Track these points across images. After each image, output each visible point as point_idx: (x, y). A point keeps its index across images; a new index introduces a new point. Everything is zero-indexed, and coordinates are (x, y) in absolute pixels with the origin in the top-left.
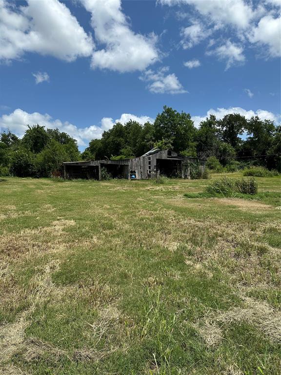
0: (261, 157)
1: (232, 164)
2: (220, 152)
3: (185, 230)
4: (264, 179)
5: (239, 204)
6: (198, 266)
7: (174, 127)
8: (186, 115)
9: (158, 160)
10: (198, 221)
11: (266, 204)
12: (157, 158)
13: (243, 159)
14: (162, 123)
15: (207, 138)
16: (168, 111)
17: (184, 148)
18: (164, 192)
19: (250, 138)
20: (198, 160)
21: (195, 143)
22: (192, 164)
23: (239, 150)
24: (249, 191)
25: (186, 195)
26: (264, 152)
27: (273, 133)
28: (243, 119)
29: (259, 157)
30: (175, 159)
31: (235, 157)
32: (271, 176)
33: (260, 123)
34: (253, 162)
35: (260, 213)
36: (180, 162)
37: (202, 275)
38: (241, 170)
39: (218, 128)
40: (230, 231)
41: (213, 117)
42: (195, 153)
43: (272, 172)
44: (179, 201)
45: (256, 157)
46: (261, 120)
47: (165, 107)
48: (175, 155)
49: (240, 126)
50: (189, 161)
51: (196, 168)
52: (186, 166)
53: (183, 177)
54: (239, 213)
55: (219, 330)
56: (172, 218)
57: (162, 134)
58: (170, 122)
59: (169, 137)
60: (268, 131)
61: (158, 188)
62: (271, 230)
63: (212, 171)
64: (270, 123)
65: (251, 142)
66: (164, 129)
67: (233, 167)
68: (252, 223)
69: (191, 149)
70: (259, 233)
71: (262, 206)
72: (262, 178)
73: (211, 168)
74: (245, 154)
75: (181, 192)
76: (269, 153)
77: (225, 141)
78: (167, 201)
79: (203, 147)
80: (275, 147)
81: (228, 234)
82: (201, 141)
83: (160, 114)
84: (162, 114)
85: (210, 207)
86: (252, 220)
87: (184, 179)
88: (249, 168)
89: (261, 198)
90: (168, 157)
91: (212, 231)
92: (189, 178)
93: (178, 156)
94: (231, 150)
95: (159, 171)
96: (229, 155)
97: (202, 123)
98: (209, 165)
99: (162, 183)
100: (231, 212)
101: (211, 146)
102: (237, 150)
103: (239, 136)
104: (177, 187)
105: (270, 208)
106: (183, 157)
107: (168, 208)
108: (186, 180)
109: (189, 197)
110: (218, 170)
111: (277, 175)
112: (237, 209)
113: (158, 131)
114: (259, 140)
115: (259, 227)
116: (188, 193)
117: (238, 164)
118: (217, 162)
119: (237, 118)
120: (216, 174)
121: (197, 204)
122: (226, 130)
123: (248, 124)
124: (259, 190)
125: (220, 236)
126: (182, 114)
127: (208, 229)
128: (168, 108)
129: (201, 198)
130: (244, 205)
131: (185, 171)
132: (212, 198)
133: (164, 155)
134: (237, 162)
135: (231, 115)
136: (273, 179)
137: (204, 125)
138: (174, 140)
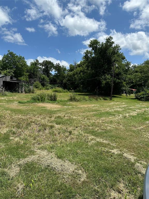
0: (61, 83)
1: (47, 86)
2: (41, 79)
3: (14, 121)
4: (61, 94)
5: (47, 106)
6: (17, 139)
7: (15, 63)
8: (22, 57)
9: (4, 82)
10: (23, 116)
11: (60, 105)
12: (4, 80)
13: (53, 84)
14: (7, 60)
15: (34, 71)
16: (11, 53)
17: (21, 75)
18: (7, 100)
19: (56, 73)
20: (29, 83)
21: (28, 74)
22: (26, 85)
23: (51, 79)
24: (53, 99)
25: (19, 102)
26: (62, 81)
27: (66, 72)
28: (52, 64)
29: (60, 83)
30: (15, 82)
31: (49, 82)
32: (65, 92)
33: (60, 67)
34: (57, 85)
35: (56, 109)
36: (18, 83)
37: (18, 143)
38: (52, 89)
39: (40, 67)
40: (39, 119)
41: (37, 61)
42: (28, 79)
43: (66, 90)
44: (15, 105)
45: (59, 83)
46: (60, 65)
47: (9, 51)
48: (15, 79)
49: (51, 67)
50: (23, 83)
51: (28, 87)
52: (22, 86)
53: (20, 92)
54: (46, 110)
55: (18, 169)
56: (8, 115)
57: (7, 67)
58: (12, 60)
59: (11, 68)
60: (64, 71)
61: (3, 98)
62: (59, 117)
63: (37, 89)
64: (65, 67)
65: (56, 76)
66: (8, 63)
67: (48, 87)
68: (51, 114)
69: (25, 77)
70: (53, 119)
71: (58, 106)
72: (60, 93)
73: (37, 88)
74: (54, 82)
75: (17, 101)
76: (64, 81)
77: (44, 74)
78: (7, 106)
79: (32, 76)
80: (67, 79)
81: (38, 121)
82: (31, 73)
83: (6, 55)
84: (7, 55)
85: (32, 108)
86: (51, 113)
87: (21, 93)
88: (55, 88)
89: (58, 103)
90: (10, 80)
91: (30, 120)
92: (24, 92)
93: (17, 80)
94: (47, 79)
95: (4, 88)
96: (46, 81)
97: (31, 63)
98: (35, 86)
99: (6, 95)
100: (42, 110)
101: (37, 76)
102: (50, 79)
103: (50, 72)
104: (15, 98)
105: (61, 107)
106: (20, 80)
107: (7, 110)
108: (22, 94)
109: (21, 103)
110: (40, 89)
111: (67, 92)
112: (45, 108)
113: (5, 64)
114: (60, 75)
115: (54, 116)
116: (21, 101)
117: (50, 86)
118: (40, 84)
119: (50, 63)
120: (39, 91)
121: (25, 107)
122: (44, 68)
123: (55, 66)
124: (58, 99)
125: (33, 122)
126: (20, 56)
127: (27, 120)
128: (11, 52)
129: (28, 103)
130: (49, 106)
131: (21, 89)
132: (34, 103)
133: (8, 79)
134: (50, 85)
135: (46, 61)
136: (65, 93)
137: (32, 64)
138: (15, 71)
